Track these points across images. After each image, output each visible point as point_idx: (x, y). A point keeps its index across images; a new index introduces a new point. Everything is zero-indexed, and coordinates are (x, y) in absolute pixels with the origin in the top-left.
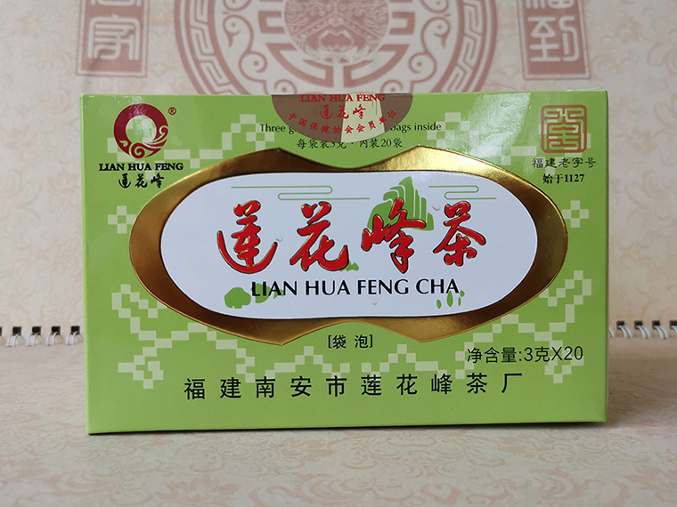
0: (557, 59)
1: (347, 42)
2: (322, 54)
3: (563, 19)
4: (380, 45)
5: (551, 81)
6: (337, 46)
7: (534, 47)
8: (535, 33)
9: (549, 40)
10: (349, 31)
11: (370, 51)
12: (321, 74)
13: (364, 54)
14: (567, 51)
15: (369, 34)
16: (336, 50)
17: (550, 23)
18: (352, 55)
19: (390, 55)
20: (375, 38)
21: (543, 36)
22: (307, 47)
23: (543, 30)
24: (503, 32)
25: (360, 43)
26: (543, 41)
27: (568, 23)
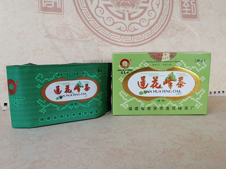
0: (190, 14)
1: (129, 5)
2: (121, 9)
3: (192, 1)
4: (139, 7)
5: (188, 21)
6: (126, 6)
7: (184, 10)
8: (184, 5)
9: (188, 8)
10: (130, 1)
11: (136, 8)
12: (121, 16)
13: (134, 10)
14: (193, 12)
15: (135, 2)
16: (125, 8)
17: (188, 2)
18: (130, 9)
19: (142, 10)
20: (138, 4)
21: (186, 6)
22: (116, 6)
23: (186, 4)
24: (175, 4)
25: (133, 6)
26: (186, 8)
27: (193, 3)
